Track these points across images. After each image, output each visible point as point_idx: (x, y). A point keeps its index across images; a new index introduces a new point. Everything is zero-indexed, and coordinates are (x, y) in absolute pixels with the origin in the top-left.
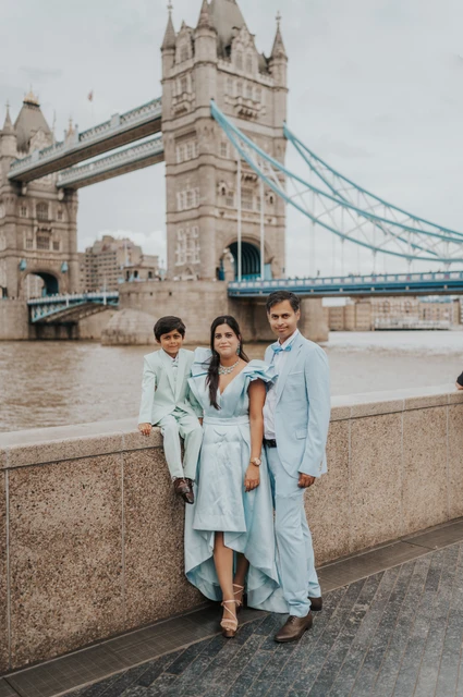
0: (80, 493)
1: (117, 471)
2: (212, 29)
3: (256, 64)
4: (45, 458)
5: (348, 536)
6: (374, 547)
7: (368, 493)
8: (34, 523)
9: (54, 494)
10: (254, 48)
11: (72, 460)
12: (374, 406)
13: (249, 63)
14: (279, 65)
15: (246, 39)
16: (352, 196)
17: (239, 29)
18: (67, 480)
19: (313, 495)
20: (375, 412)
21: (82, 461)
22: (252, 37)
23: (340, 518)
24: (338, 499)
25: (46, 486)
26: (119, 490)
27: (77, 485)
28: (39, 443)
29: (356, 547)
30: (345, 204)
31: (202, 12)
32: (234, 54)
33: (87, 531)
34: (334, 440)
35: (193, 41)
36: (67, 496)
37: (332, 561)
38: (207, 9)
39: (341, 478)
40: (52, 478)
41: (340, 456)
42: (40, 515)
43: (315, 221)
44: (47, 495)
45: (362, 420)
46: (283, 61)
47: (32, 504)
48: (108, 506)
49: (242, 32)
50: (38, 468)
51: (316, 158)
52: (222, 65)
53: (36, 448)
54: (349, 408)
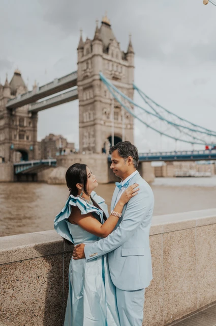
0: (36, 281)
1: (60, 265)
2: (100, 40)
3: (120, 55)
4: (13, 259)
5: (196, 298)
6: (211, 304)
7: (207, 271)
8: (5, 304)
9: (18, 283)
10: (119, 48)
11: (31, 259)
12: (208, 219)
13: (117, 56)
14: (131, 56)
15: (115, 45)
16: (165, 115)
17: (111, 40)
18: (27, 273)
19: (176, 275)
20: (209, 222)
21: (37, 259)
22: (118, 43)
23: (192, 288)
24: (190, 276)
25: (14, 278)
26: (61, 278)
27: (33, 276)
28: (9, 249)
29: (201, 305)
30: (162, 119)
31: (96, 32)
32: (110, 51)
33: (40, 307)
34: (188, 240)
35: (91, 46)
36: (27, 284)
37: (188, 315)
38: (98, 31)
39: (191, 263)
40: (17, 273)
41: (191, 250)
42: (9, 298)
43: (148, 126)
44: (14, 284)
45: (202, 228)
46: (132, 54)
47: (3, 291)
48: (54, 289)
49: (114, 42)
50: (7, 266)
51: (148, 98)
52: (105, 56)
53: (7, 252)
54: (195, 221)
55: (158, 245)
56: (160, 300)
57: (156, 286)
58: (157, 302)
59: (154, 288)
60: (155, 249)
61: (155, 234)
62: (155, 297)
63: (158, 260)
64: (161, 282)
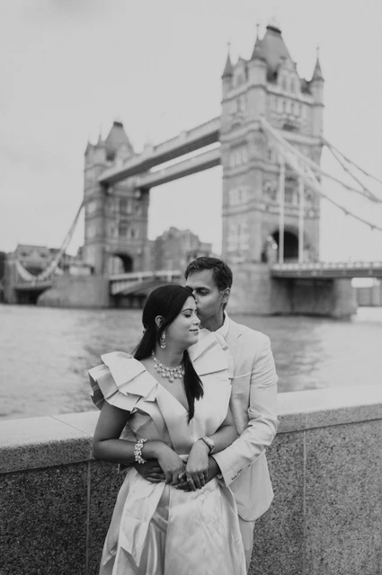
2: (263, 60)
3: (298, 86)
10: (296, 73)
13: (293, 85)
14: (318, 86)
15: (290, 67)
17: (283, 58)
22: (295, 64)
30: (373, 199)
31: (256, 46)
32: (280, 79)
35: (247, 70)
38: (259, 44)
43: (347, 213)
46: (321, 82)
49: (288, 61)
51: (348, 161)
52: (271, 88)
55: (373, 440)
56: (375, 536)
57: (368, 512)
58: (370, 541)
59: (365, 515)
60: (369, 447)
61: (369, 418)
62: (367, 530)
63: (373, 466)
64: (377, 505)
